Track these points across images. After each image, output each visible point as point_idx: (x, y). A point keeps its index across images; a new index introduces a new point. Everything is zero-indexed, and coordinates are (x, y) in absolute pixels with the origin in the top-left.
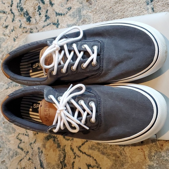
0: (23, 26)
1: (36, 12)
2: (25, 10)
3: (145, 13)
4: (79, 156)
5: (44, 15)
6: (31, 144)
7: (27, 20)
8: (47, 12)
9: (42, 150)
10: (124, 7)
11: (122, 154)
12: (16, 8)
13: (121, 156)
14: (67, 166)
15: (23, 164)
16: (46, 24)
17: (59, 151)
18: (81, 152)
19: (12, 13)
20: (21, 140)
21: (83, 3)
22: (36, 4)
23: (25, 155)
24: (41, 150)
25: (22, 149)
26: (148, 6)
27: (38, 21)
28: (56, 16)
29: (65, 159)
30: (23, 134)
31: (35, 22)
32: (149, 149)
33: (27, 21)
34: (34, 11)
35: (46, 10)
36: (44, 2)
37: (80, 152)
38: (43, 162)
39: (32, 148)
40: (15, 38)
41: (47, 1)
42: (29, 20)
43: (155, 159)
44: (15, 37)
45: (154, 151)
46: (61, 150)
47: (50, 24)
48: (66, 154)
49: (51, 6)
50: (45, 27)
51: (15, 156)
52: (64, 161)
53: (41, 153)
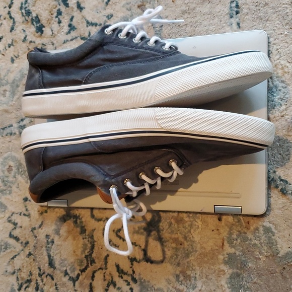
0: (29, 38)
1: (54, 18)
2: (34, 15)
3: (227, 29)
4: (117, 245)
5: (67, 24)
6: (34, 229)
7: (37, 29)
8: (72, 19)
9: (53, 239)
10: (196, 19)
11: (188, 238)
12: (18, 10)
13: (185, 242)
14: (95, 263)
15: (18, 263)
16: (69, 37)
17: (83, 239)
18: (120, 239)
19: (11, 17)
20: (15, 224)
21: (132, 9)
22: (55, 7)
23: (21, 248)
24: (51, 238)
25: (17, 239)
26: (232, 20)
27: (56, 33)
28: (87, 26)
29: (93, 252)
30: (21, 213)
31: (51, 33)
32: (228, 230)
33: (37, 32)
34: (49, 17)
35: (71, 16)
36: (68, 4)
37: (118, 239)
38: (54, 257)
39: (36, 237)
40: (15, 58)
41: (72, 3)
42: (40, 29)
43: (238, 243)
44: (13, 56)
45: (235, 231)
46: (87, 237)
47: (76, 38)
48: (96, 243)
49: (79, 11)
50: (68, 42)
51: (4, 251)
52: (91, 255)
53: (51, 243)
